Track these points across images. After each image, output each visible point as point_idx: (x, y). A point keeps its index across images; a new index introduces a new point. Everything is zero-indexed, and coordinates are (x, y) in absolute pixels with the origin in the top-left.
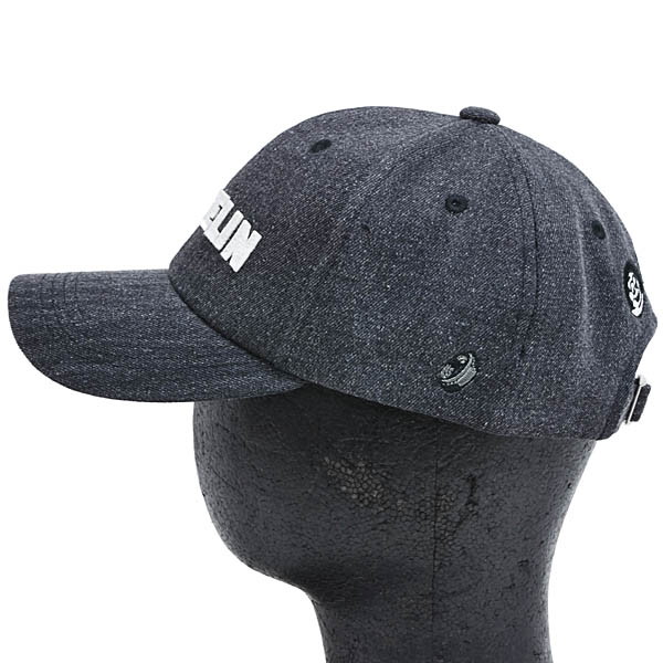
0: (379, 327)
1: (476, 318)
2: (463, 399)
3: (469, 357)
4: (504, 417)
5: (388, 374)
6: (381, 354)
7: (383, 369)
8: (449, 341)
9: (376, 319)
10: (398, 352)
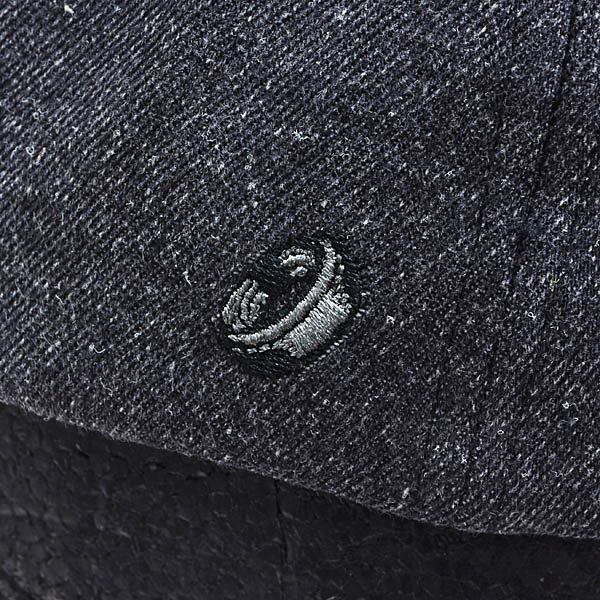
0: (30, 151)
1: (344, 115)
2: (310, 404)
3: (320, 255)
4: (471, 469)
5: (52, 312)
6: (32, 243)
7: (36, 296)
8: (247, 197)
9: (29, 121)
10: (82, 238)
